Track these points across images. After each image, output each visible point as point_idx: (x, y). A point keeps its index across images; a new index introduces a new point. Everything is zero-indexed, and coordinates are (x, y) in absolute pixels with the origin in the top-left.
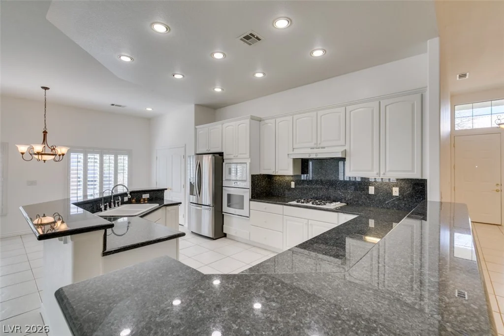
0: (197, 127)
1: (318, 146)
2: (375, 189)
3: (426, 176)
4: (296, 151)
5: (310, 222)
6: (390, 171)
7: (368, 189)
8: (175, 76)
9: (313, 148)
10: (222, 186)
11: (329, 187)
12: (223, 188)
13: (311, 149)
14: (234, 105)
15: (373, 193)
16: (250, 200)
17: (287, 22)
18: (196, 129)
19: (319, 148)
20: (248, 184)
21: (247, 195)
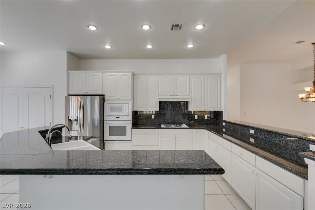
0: (70, 72)
1: (175, 95)
2: (198, 116)
3: (222, 110)
4: (160, 97)
5: (177, 136)
6: (209, 108)
7: (195, 116)
8: (89, 27)
9: (172, 96)
10: (104, 121)
11: (175, 117)
12: (105, 122)
13: (170, 96)
14: (104, 60)
15: (197, 118)
16: (132, 129)
17: (202, 26)
18: (68, 73)
19: (175, 96)
20: (130, 118)
21: (129, 125)
